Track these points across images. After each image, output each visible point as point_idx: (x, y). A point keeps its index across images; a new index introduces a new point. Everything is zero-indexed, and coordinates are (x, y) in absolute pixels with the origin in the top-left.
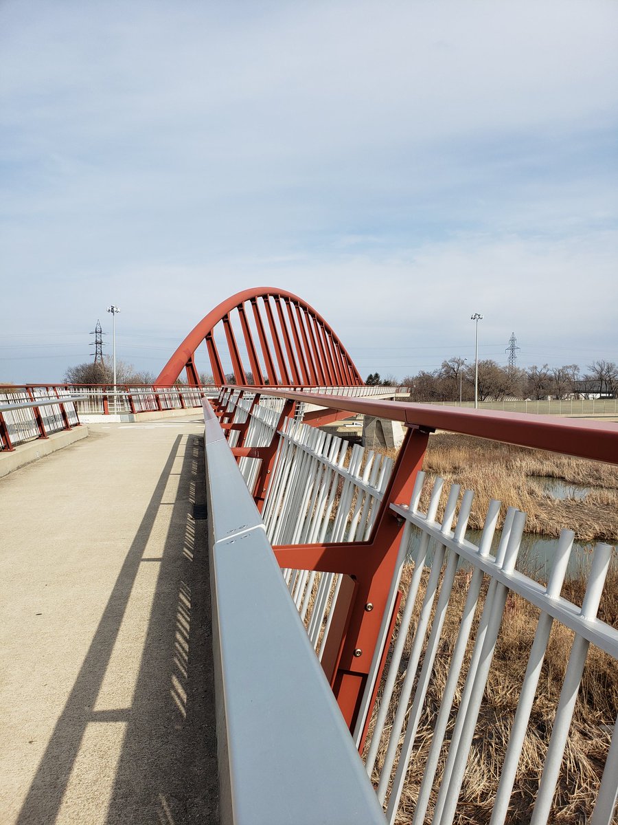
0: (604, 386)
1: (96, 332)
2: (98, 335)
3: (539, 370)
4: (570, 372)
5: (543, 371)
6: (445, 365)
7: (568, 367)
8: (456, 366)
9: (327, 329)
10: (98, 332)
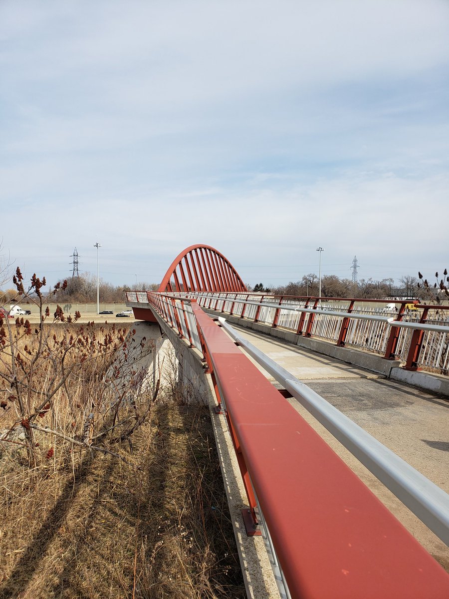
0: (409, 292)
1: (74, 256)
2: (76, 257)
3: (366, 281)
4: (388, 283)
5: (369, 282)
6: (305, 278)
7: (386, 280)
8: (312, 279)
9: (225, 261)
10: (76, 255)
